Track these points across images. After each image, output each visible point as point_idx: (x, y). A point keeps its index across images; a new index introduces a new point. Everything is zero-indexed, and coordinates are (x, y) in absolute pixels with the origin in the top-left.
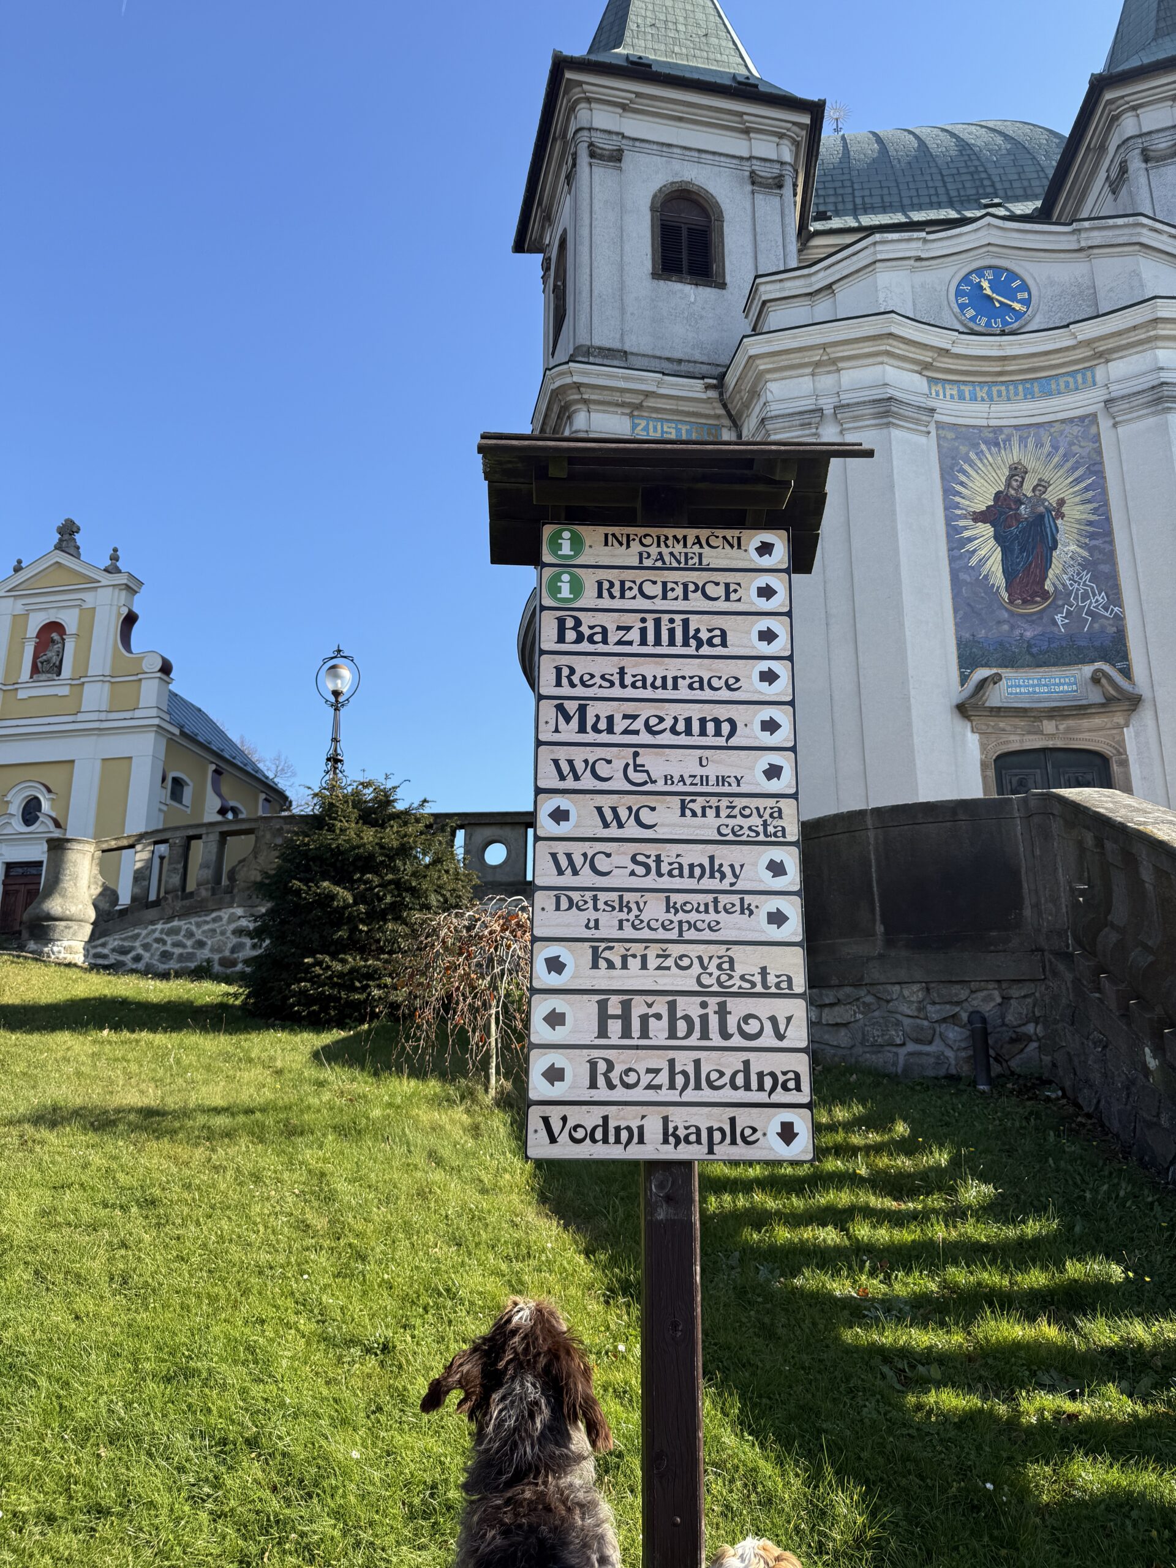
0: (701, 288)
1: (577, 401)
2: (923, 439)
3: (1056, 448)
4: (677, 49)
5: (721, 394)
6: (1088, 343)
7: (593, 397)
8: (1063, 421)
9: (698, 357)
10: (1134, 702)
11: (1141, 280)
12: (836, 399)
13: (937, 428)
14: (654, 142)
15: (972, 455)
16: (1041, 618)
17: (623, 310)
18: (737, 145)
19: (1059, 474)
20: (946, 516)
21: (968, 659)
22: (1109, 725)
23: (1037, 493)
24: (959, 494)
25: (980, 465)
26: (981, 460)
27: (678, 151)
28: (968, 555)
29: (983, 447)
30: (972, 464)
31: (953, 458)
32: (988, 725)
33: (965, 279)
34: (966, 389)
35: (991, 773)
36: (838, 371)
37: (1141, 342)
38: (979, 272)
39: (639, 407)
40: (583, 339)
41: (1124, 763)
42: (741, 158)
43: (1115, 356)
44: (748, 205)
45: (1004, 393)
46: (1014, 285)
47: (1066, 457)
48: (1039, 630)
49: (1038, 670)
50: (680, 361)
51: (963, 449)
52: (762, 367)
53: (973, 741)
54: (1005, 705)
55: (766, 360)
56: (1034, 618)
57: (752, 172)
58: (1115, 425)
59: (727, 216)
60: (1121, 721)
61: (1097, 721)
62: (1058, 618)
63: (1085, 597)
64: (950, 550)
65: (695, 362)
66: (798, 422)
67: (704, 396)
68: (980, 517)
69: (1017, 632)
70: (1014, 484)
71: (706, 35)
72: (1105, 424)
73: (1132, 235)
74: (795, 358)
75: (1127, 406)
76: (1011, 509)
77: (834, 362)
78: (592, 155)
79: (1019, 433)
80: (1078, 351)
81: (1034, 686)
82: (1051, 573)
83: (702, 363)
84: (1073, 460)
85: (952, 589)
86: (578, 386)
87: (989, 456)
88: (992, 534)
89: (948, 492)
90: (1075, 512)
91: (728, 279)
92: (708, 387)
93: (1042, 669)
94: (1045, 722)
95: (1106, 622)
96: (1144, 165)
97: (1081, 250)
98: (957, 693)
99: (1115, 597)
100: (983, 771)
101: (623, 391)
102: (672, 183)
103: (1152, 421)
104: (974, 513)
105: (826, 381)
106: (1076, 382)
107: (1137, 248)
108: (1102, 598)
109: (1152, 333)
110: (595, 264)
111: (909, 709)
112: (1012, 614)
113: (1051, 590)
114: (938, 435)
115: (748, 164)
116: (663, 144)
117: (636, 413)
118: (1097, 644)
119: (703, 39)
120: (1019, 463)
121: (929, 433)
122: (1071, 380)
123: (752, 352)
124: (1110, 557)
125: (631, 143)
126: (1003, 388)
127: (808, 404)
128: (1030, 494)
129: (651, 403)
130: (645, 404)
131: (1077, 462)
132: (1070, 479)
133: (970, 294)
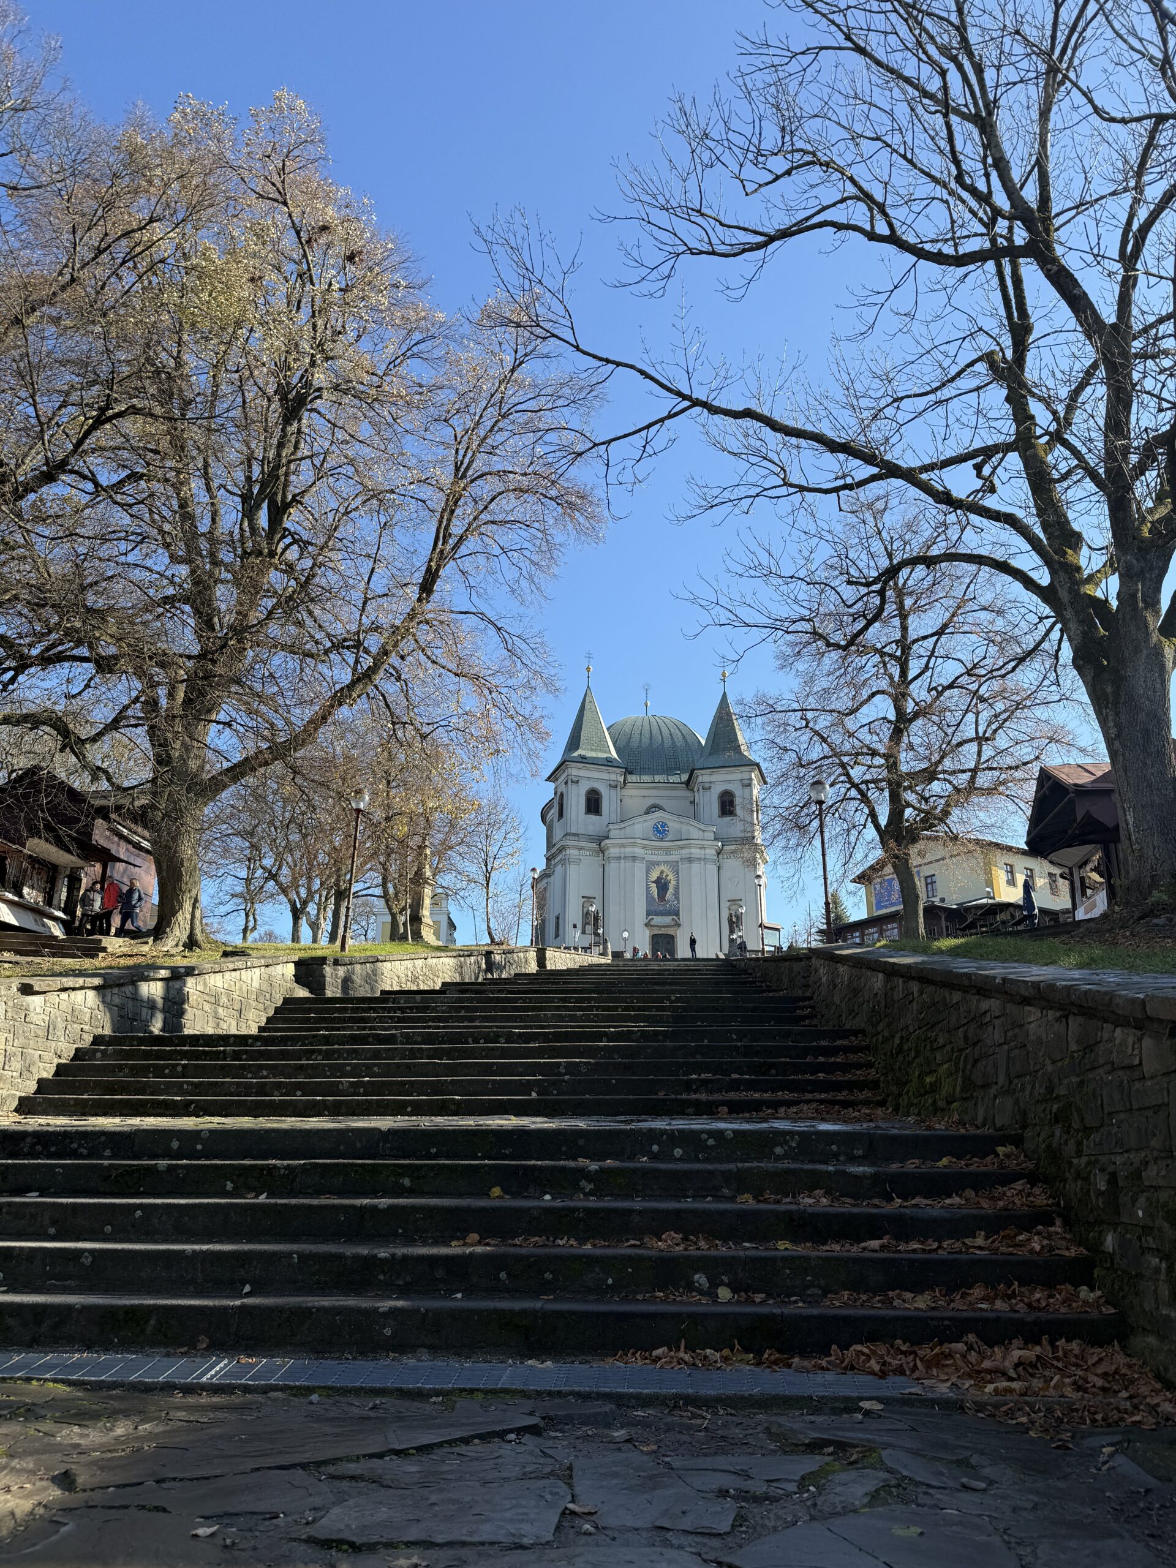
0: (596, 816)
2: (643, 865)
5: (600, 848)
6: (678, 845)
7: (571, 847)
8: (673, 862)
9: (595, 835)
10: (679, 925)
11: (691, 832)
12: (624, 855)
13: (646, 861)
14: (586, 778)
17: (578, 823)
18: (606, 776)
21: (648, 914)
23: (666, 877)
27: (592, 779)
31: (649, 869)
32: (651, 928)
33: (655, 824)
34: (653, 852)
35: (651, 939)
38: (659, 823)
40: (569, 831)
41: (676, 938)
42: (608, 781)
43: (683, 849)
44: (608, 793)
45: (661, 854)
46: (666, 827)
49: (662, 917)
50: (592, 836)
53: (648, 931)
54: (655, 924)
55: (608, 844)
57: (610, 785)
58: (682, 864)
59: (603, 796)
60: (676, 929)
61: (672, 929)
66: (614, 859)
68: (653, 882)
70: (661, 875)
71: (600, 741)
73: (690, 822)
74: (615, 845)
75: (684, 861)
76: (660, 880)
77: (624, 846)
78: (572, 782)
80: (676, 847)
81: (661, 920)
82: (667, 895)
83: (598, 838)
85: (646, 898)
88: (656, 886)
91: (603, 815)
92: (597, 845)
94: (662, 928)
96: (702, 789)
97: (680, 822)
98: (646, 921)
100: (649, 937)
101: (577, 846)
102: (590, 788)
103: (689, 864)
105: (621, 850)
107: (691, 825)
109: (690, 846)
110: (572, 811)
111: (634, 924)
113: (666, 899)
114: (646, 864)
116: (589, 777)
117: (580, 850)
118: (674, 912)
119: (600, 744)
120: (663, 870)
122: (675, 852)
125: (580, 778)
127: (617, 856)
128: (664, 877)
130: (582, 848)
133: (656, 828)
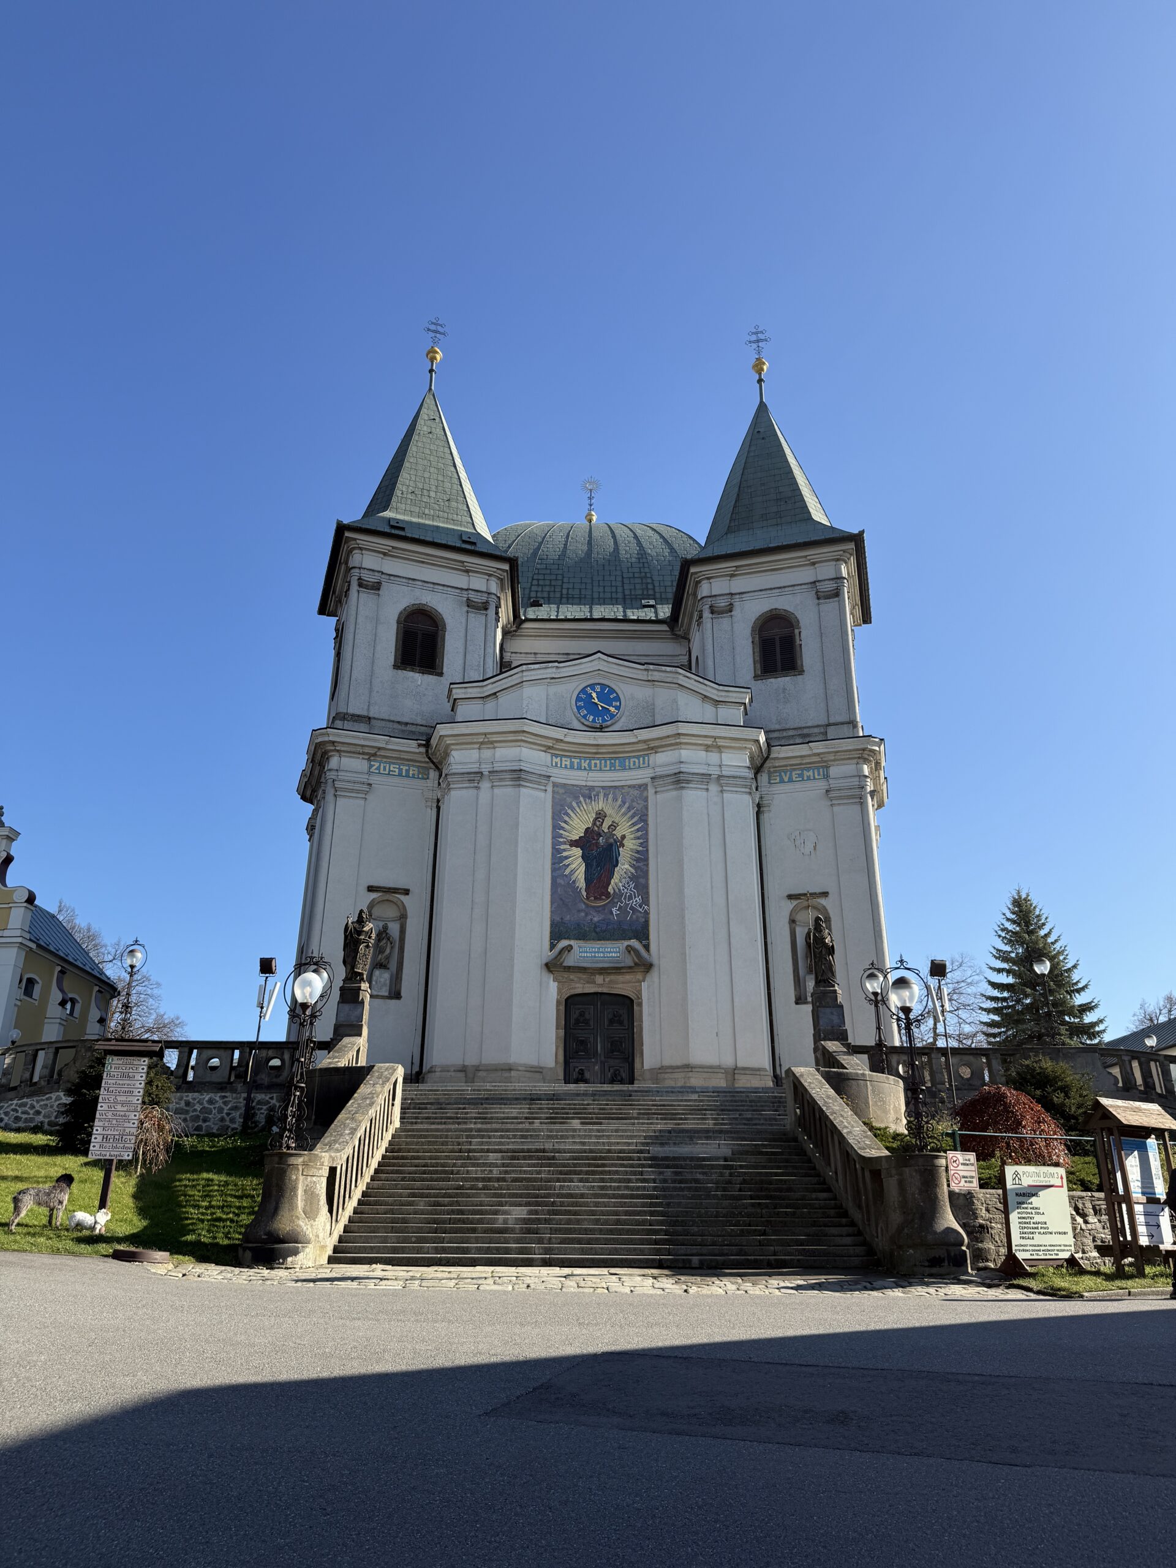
0: (426, 676)
1: (333, 751)
2: (542, 794)
3: (624, 803)
4: (427, 511)
5: (427, 751)
6: (645, 741)
7: (342, 749)
8: (629, 786)
9: (420, 722)
10: (648, 967)
11: (677, 705)
12: (491, 766)
13: (554, 786)
14: (403, 577)
15: (574, 804)
16: (604, 910)
17: (371, 690)
18: (461, 580)
19: (624, 819)
20: (553, 843)
21: (557, 933)
22: (634, 980)
23: (610, 830)
24: (563, 828)
25: (578, 811)
26: (579, 807)
27: (420, 583)
28: (564, 867)
29: (582, 799)
30: (573, 809)
31: (562, 806)
32: (563, 977)
33: (583, 690)
34: (576, 761)
35: (562, 1008)
36: (494, 748)
37: (671, 745)
38: (592, 686)
39: (375, 755)
40: (342, 709)
41: (640, 1005)
42: (462, 589)
43: (660, 750)
44: (464, 621)
45: (598, 765)
46: (611, 697)
47: (629, 809)
48: (602, 917)
49: (598, 942)
50: (407, 724)
51: (569, 800)
52: (448, 742)
53: (553, 987)
54: (576, 965)
55: (451, 738)
56: (600, 909)
57: (468, 599)
58: (656, 792)
59: (448, 628)
60: (641, 978)
61: (628, 977)
62: (614, 910)
63: (630, 898)
64: (553, 864)
65: (417, 725)
66: (467, 779)
67: (417, 750)
68: (574, 844)
69: (589, 917)
70: (598, 823)
71: (448, 500)
72: (651, 790)
73: (674, 678)
74: (468, 739)
75: (662, 782)
76: (594, 839)
77: (492, 743)
78: (360, 585)
79: (604, 791)
80: (640, 745)
81: (595, 952)
82: (612, 881)
83: (421, 725)
84: (632, 811)
85: (552, 889)
86: (333, 742)
87: (584, 805)
88: (581, 854)
89: (556, 827)
90: (630, 844)
91: (445, 670)
92: (420, 745)
93: (603, 942)
94: (597, 976)
95: (639, 914)
96: (711, 615)
97: (649, 681)
98: (548, 955)
99: (646, 901)
100: (557, 1006)
101: (363, 746)
102: (413, 605)
103: (674, 793)
104: (571, 840)
105: (487, 753)
106: (639, 762)
107: (677, 686)
108: (639, 899)
109: (678, 741)
110: (355, 659)
111: (513, 966)
112: (587, 906)
113: (612, 892)
114: (553, 792)
115: (465, 593)
116: (409, 579)
117: (372, 758)
118: (634, 928)
119: (446, 503)
120: (602, 810)
121: (546, 790)
122: (637, 761)
123: (442, 733)
124: (646, 874)
125: (388, 577)
126: (598, 762)
127: (474, 768)
128: (606, 830)
129: (382, 753)
130: (378, 753)
131: (634, 813)
132: (630, 823)
133: (584, 701)
